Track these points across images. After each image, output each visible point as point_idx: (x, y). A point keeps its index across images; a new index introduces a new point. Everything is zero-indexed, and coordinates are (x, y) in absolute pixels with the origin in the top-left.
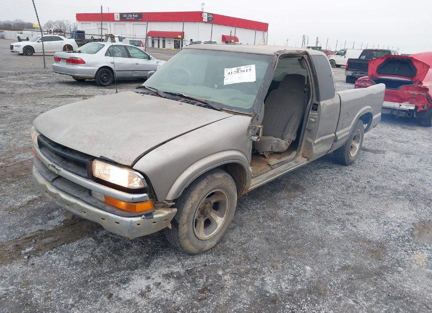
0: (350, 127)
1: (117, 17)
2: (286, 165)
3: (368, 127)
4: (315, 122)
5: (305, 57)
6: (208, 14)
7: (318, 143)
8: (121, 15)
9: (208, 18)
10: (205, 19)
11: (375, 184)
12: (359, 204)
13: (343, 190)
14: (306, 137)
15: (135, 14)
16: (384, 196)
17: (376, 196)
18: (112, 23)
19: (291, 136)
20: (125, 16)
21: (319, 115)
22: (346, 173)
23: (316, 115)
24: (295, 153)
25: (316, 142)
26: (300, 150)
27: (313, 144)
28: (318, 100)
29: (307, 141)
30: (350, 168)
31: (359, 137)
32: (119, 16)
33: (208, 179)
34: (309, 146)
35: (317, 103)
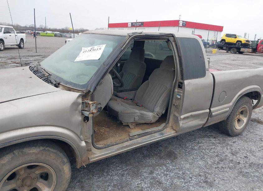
0: (231, 104)
1: (130, 25)
2: (148, 136)
3: (258, 103)
4: (180, 99)
5: (171, 39)
6: (183, 21)
7: (185, 118)
8: (132, 23)
9: (183, 24)
10: (181, 24)
11: (252, 159)
12: (221, 182)
13: (214, 163)
14: (173, 112)
15: (140, 23)
16: (254, 176)
17: (246, 175)
18: (127, 29)
19: (159, 110)
20: (134, 24)
21: (184, 93)
22: (228, 144)
23: (181, 93)
24: (163, 125)
25: (182, 117)
26: (168, 123)
27: (179, 118)
28: (182, 79)
29: (175, 115)
30: (235, 139)
31: (247, 112)
32: (131, 25)
33: (14, 154)
34: (177, 120)
35: (181, 81)
